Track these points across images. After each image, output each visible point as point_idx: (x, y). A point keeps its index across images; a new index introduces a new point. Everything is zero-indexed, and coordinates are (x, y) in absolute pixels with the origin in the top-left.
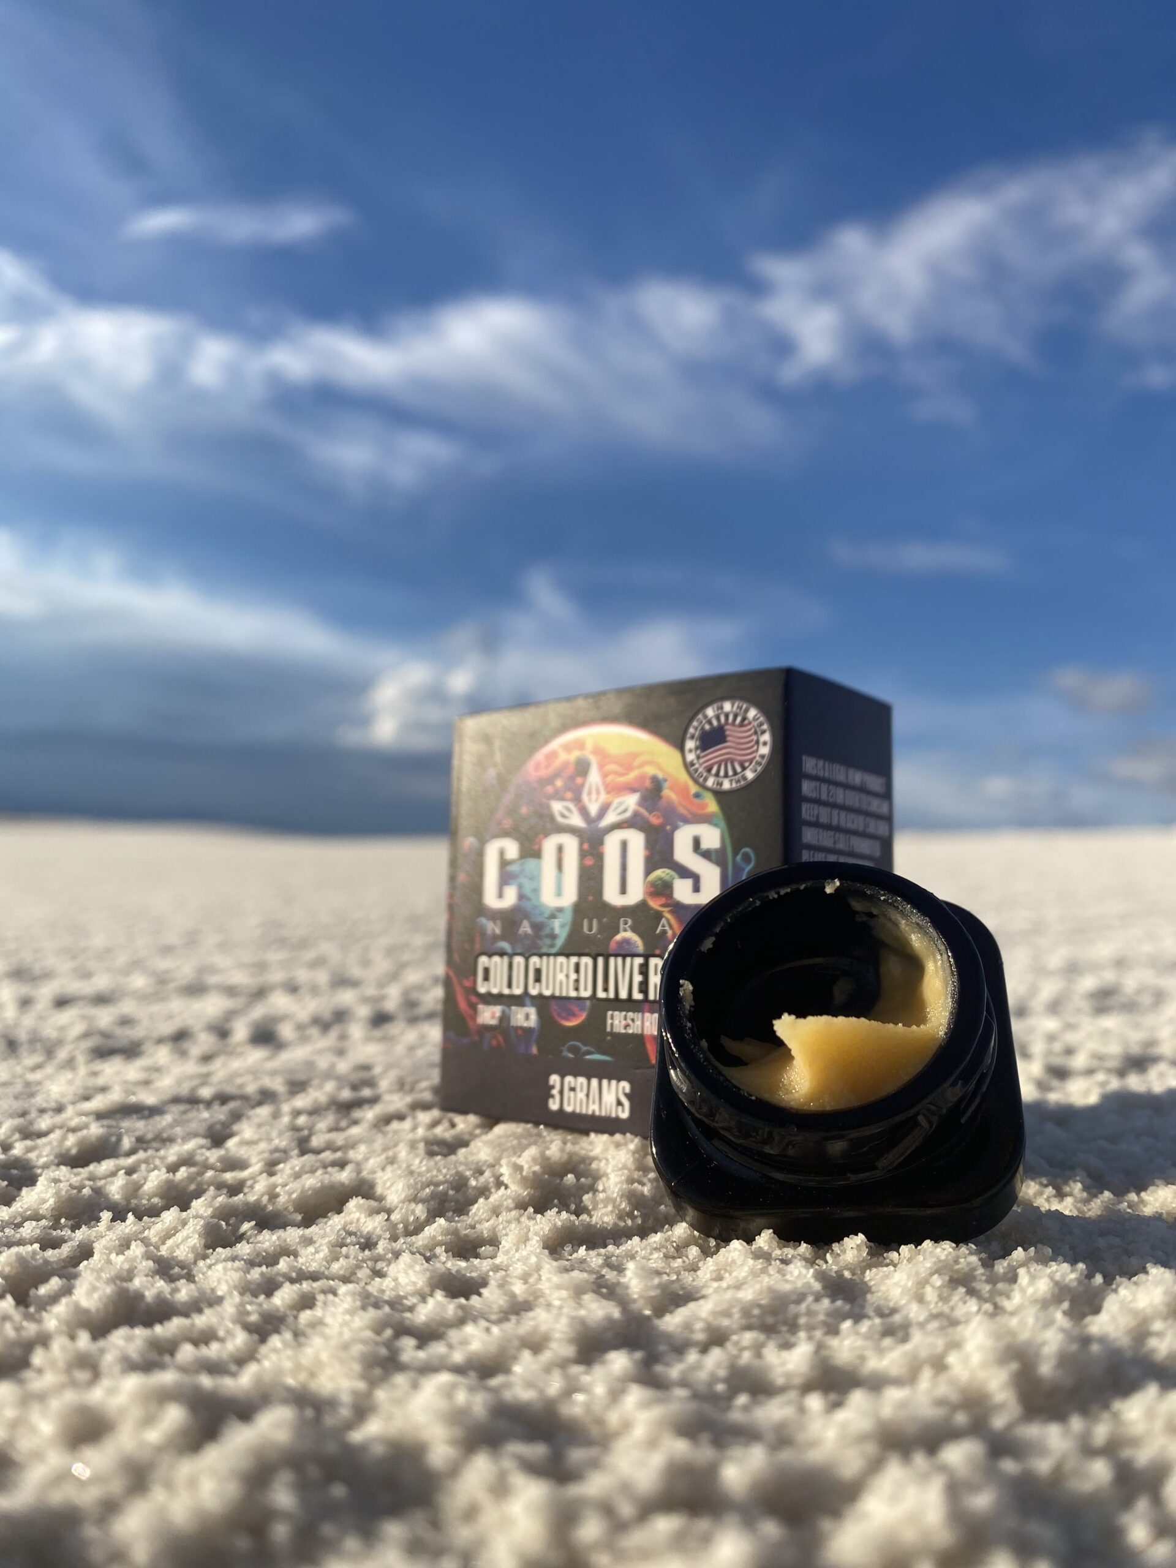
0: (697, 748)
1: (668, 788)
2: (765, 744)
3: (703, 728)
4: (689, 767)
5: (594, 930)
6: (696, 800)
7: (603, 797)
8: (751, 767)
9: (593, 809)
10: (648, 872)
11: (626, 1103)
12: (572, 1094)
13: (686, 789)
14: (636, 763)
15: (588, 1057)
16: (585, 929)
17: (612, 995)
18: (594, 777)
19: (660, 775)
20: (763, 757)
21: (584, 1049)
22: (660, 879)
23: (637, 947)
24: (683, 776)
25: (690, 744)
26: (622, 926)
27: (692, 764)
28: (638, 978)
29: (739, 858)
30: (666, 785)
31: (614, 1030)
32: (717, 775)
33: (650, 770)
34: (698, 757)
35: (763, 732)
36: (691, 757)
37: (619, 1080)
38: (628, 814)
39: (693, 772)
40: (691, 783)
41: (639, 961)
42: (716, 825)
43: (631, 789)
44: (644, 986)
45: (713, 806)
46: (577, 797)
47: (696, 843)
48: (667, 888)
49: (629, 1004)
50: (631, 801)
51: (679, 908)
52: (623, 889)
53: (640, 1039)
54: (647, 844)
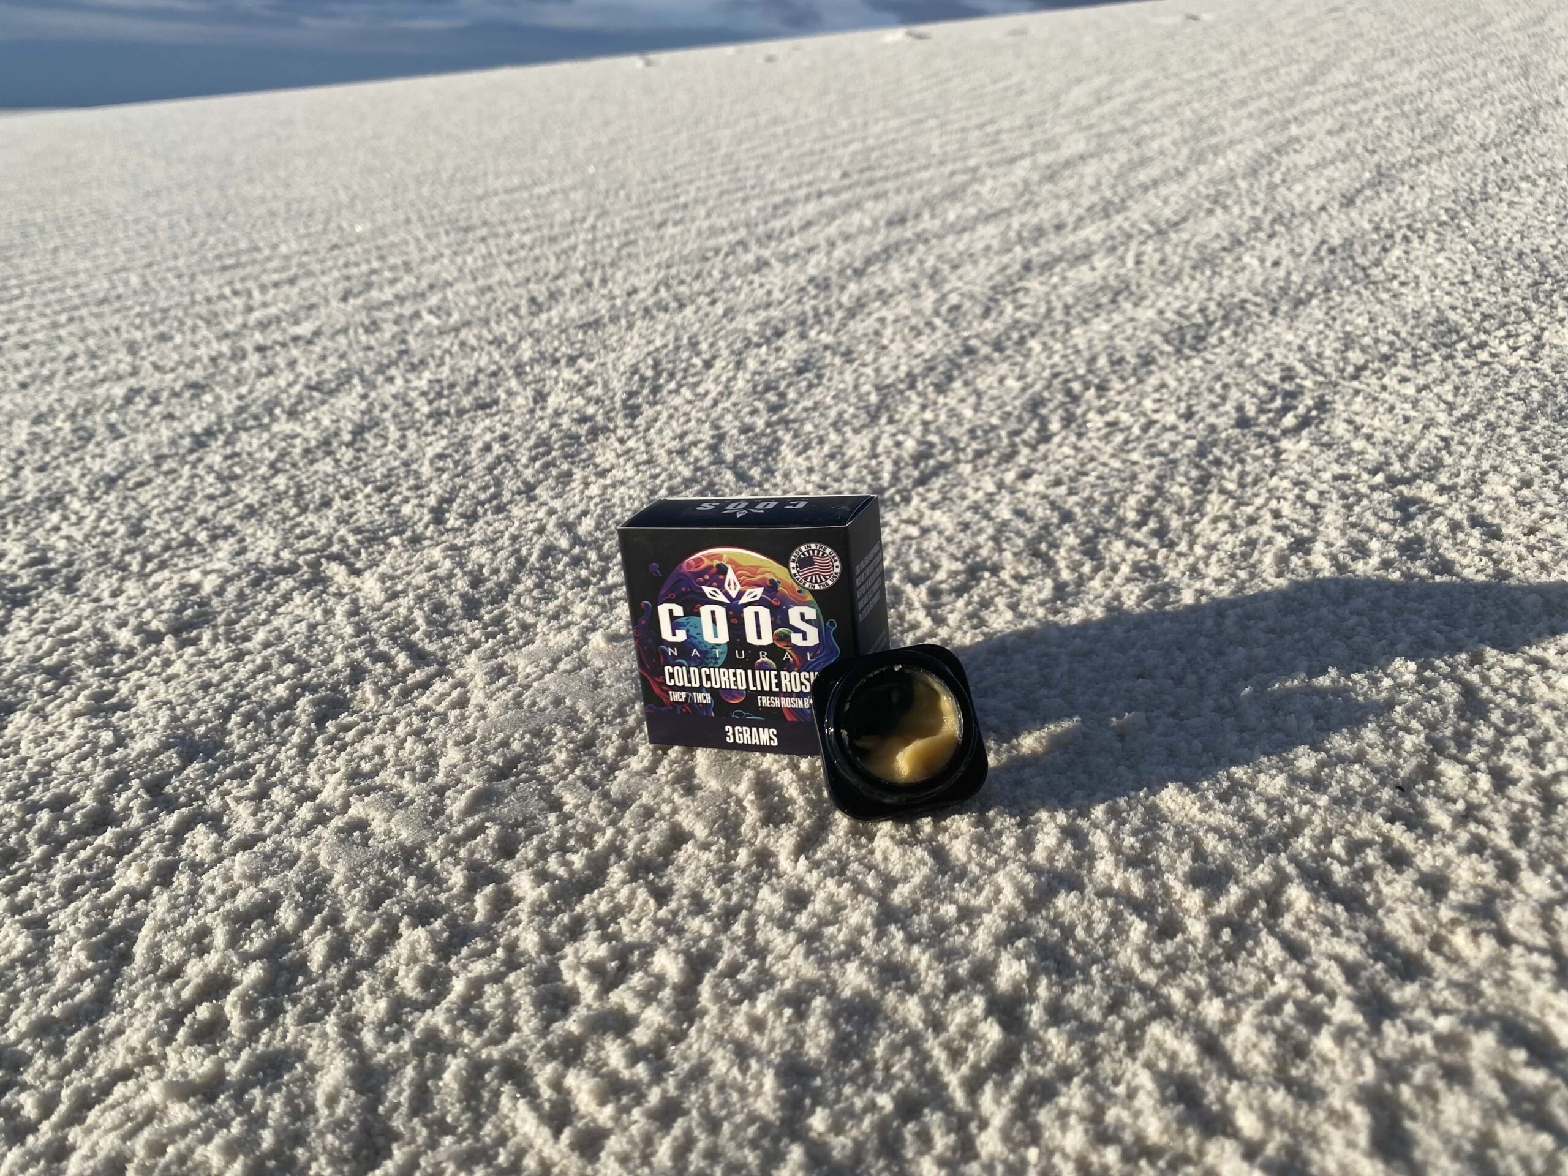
0: (797, 567)
1: (781, 587)
2: (837, 567)
3: (800, 557)
4: (793, 576)
5: (743, 656)
6: (800, 594)
7: (738, 587)
8: (830, 579)
9: (734, 594)
10: (774, 629)
11: (775, 739)
12: (741, 735)
13: (793, 588)
14: (759, 571)
15: (748, 718)
16: (737, 655)
17: (759, 688)
18: (731, 576)
19: (776, 580)
20: (836, 574)
21: (745, 714)
22: (782, 633)
23: (772, 666)
24: (790, 581)
25: (792, 565)
26: (761, 655)
27: (795, 575)
28: (774, 681)
29: (828, 624)
30: (780, 585)
31: (763, 705)
32: (811, 581)
34: (799, 572)
35: (836, 561)
36: (793, 571)
37: (769, 728)
38: (758, 598)
39: (796, 580)
40: (795, 585)
41: (773, 673)
42: (813, 608)
43: (757, 585)
44: (779, 685)
45: (810, 598)
46: (721, 586)
47: (802, 616)
48: (786, 638)
49: (770, 693)
50: (759, 592)
51: (795, 648)
52: (759, 637)
53: (779, 710)
54: (772, 615)
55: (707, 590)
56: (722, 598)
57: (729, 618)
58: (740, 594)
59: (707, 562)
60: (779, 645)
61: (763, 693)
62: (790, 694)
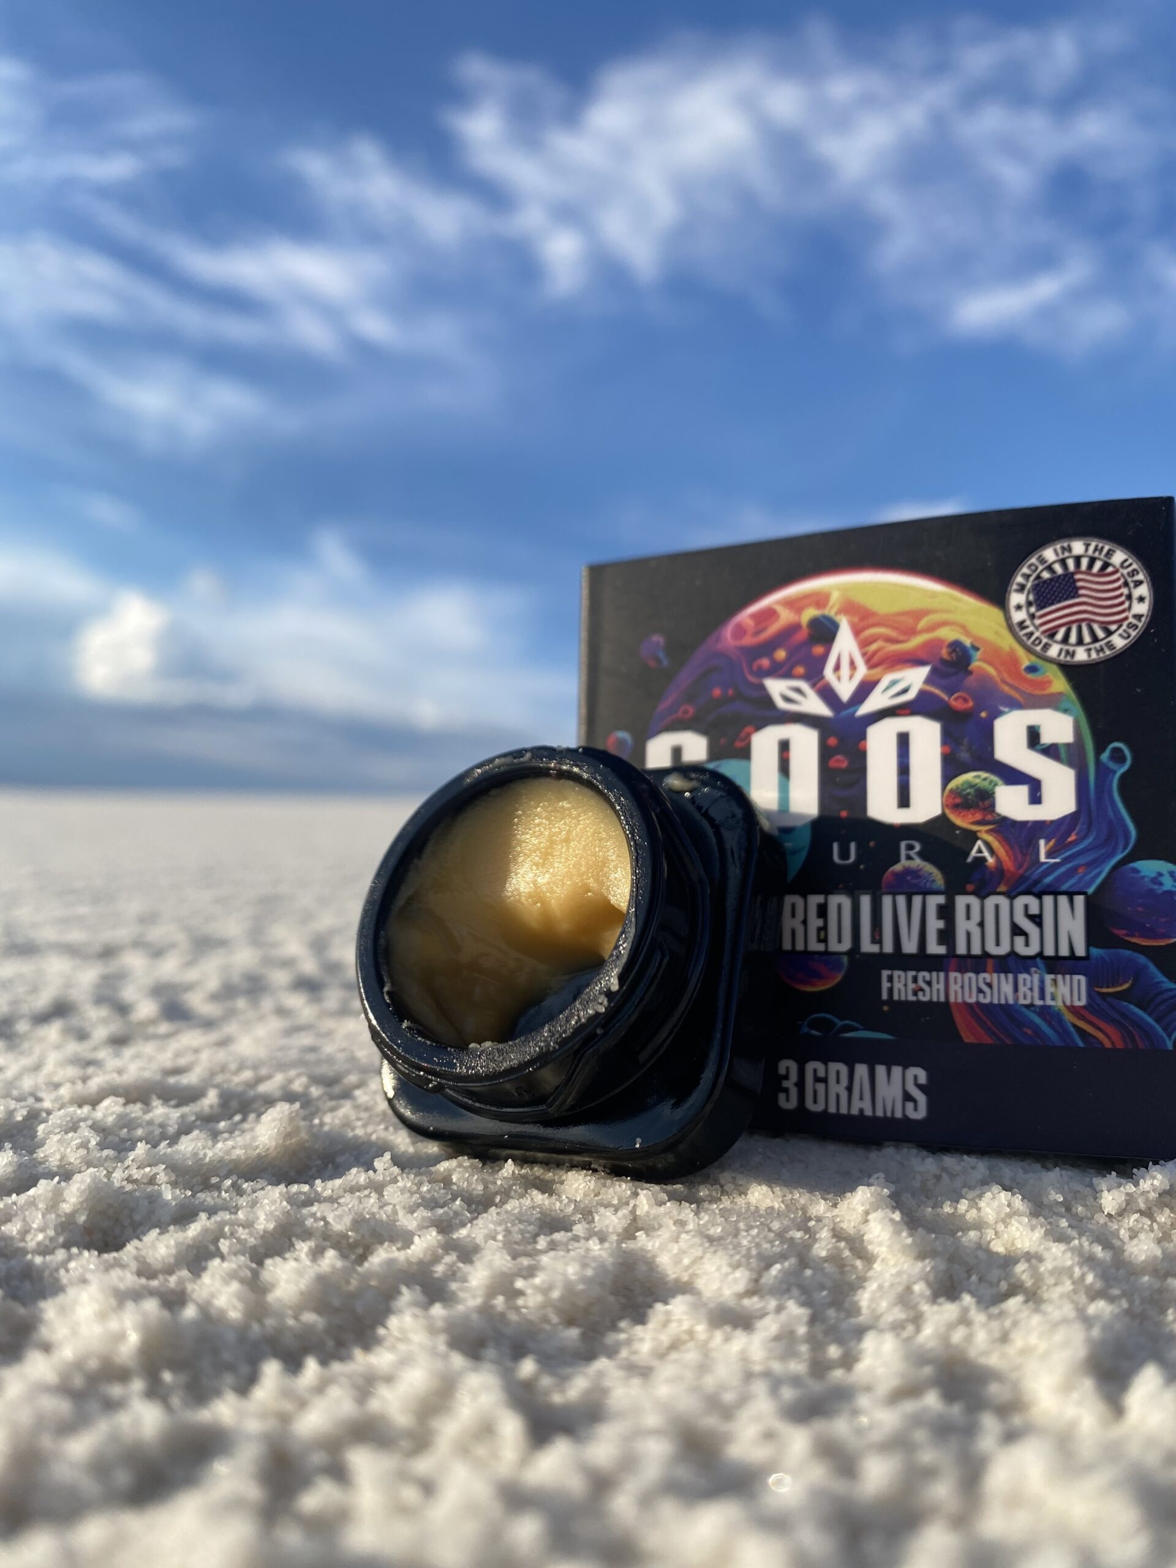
0: (1029, 604)
1: (980, 660)
2: (1141, 599)
3: (1038, 577)
4: (1017, 629)
5: (853, 857)
6: (1030, 676)
7: (862, 671)
8: (1120, 631)
9: (845, 690)
10: (947, 778)
11: (921, 1098)
12: (821, 1087)
13: (1014, 661)
14: (922, 624)
15: (846, 1035)
16: (836, 858)
17: (888, 947)
18: (845, 644)
19: (967, 642)
20: (1138, 617)
21: (840, 1023)
22: (972, 786)
23: (934, 881)
24: (1007, 642)
25: (1016, 598)
26: (903, 852)
27: (1022, 625)
28: (935, 924)
29: (1105, 756)
30: (977, 655)
31: (896, 997)
32: (1065, 640)
33: (948, 634)
34: (1032, 617)
35: (1138, 583)
36: (1018, 616)
37: (905, 1067)
38: (911, 696)
39: (1025, 638)
40: (1021, 652)
41: (935, 901)
42: (1066, 711)
43: (913, 660)
44: (947, 936)
45: (1060, 684)
46: (814, 675)
47: (1033, 736)
48: (984, 799)
49: (922, 961)
50: (915, 678)
51: (1006, 827)
52: (904, 801)
53: (942, 1010)
54: (947, 737)
55: (776, 687)
56: (814, 705)
57: (825, 754)
58: (865, 690)
59: (786, 616)
60: (960, 821)
61: (899, 960)
62: (978, 963)
